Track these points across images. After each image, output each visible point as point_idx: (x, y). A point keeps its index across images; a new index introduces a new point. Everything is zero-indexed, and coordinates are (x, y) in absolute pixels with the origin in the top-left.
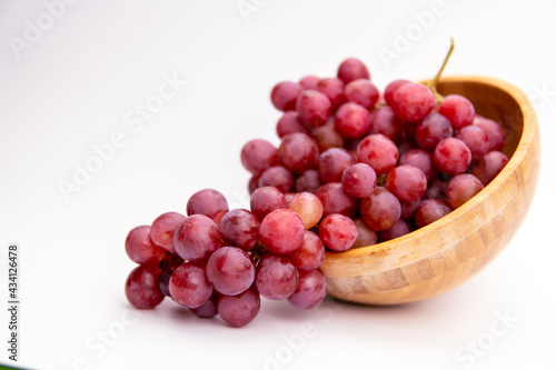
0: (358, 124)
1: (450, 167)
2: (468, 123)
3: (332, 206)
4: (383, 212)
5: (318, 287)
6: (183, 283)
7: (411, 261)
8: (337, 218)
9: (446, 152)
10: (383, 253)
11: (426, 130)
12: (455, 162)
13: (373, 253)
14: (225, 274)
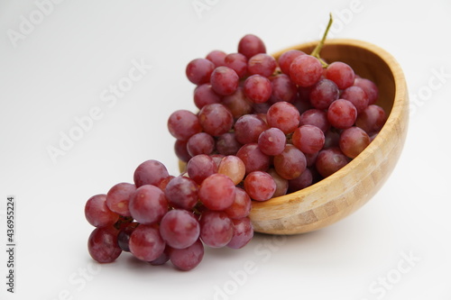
0: (264, 92)
1: (342, 123)
2: (350, 84)
3: (252, 164)
4: (294, 166)
5: (247, 231)
6: (142, 243)
7: (321, 204)
8: (258, 175)
9: (338, 112)
10: (299, 200)
11: (320, 94)
12: (346, 119)
13: (290, 201)
14: (178, 234)
